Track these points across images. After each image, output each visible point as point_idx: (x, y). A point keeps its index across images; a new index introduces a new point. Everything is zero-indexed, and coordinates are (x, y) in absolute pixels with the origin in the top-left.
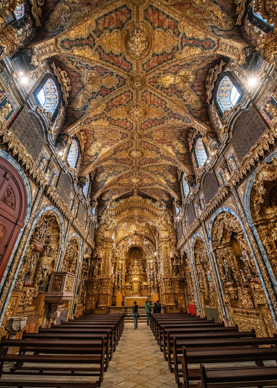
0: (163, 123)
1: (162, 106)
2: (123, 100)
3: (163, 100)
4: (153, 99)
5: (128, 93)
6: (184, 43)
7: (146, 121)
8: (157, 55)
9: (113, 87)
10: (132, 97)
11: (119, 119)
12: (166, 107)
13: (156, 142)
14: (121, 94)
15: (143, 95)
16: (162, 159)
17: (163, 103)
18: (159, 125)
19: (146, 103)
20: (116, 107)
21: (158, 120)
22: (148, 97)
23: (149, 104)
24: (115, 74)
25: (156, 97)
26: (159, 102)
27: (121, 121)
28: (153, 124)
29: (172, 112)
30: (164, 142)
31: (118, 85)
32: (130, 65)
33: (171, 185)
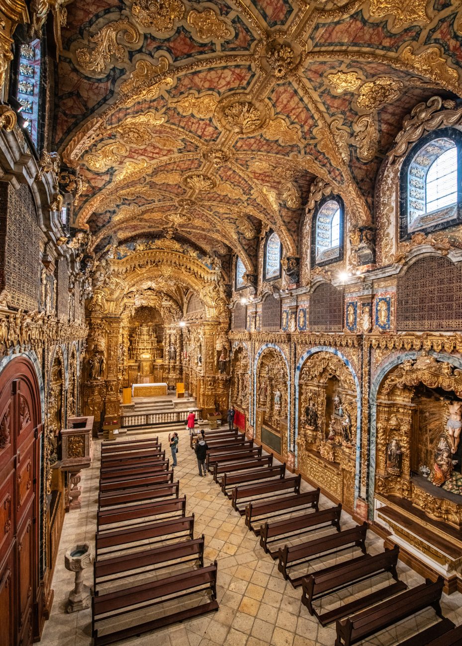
0: (287, 154)
1: (302, 126)
2: (223, 82)
3: (312, 117)
4: (292, 104)
5: (244, 71)
6: (437, 35)
7: (252, 138)
8: (364, 22)
9: (213, 44)
10: (248, 83)
11: (192, 115)
12: (311, 132)
13: (251, 176)
14: (225, 68)
15: (277, 88)
16: (248, 204)
17: (310, 122)
18: (277, 153)
19: (274, 106)
20: (199, 91)
21: (280, 146)
22: (284, 98)
23: (279, 110)
24: (232, 15)
25: (301, 105)
26: (303, 116)
27: (195, 121)
28: (265, 147)
29: (315, 146)
30: (267, 179)
31: (228, 43)
32: (285, 9)
33: (244, 243)
